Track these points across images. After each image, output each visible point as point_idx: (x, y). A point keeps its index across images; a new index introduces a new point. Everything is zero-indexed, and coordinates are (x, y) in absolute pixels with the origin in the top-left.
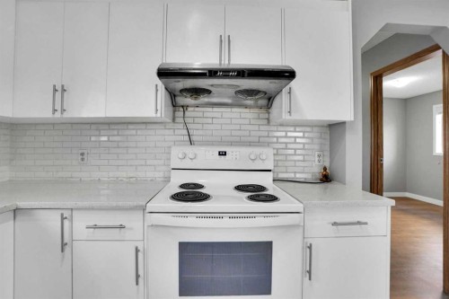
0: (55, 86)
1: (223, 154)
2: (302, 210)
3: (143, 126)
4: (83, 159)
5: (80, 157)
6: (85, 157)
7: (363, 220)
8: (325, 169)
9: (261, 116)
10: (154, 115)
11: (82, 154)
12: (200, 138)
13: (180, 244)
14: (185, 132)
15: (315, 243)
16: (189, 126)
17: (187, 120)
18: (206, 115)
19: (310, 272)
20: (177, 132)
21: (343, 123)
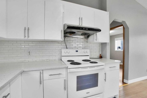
0: (25, 28)
1: (77, 51)
2: (104, 65)
3: (51, 43)
4: (29, 54)
5: (29, 53)
6: (30, 53)
7: (115, 66)
8: (100, 55)
9: (85, 40)
10: (60, 39)
11: (29, 52)
12: (69, 47)
13: (77, 77)
14: (65, 45)
15: (107, 72)
16: (66, 43)
17: (65, 41)
18: (71, 40)
19: (105, 80)
20: (62, 45)
21: (106, 43)
